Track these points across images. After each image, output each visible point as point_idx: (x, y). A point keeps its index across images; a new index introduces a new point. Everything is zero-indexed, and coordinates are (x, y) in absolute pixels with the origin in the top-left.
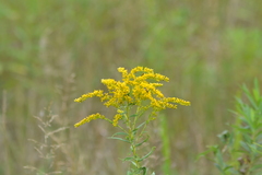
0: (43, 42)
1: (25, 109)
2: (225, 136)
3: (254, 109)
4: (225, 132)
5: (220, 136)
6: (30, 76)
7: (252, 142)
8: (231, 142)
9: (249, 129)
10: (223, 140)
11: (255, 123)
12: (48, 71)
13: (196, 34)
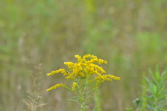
0: (21, 41)
1: (8, 83)
2: (138, 102)
3: (156, 84)
4: (137, 99)
5: (134, 102)
6: (12, 62)
7: (154, 106)
8: (141, 105)
9: (153, 98)
10: (136, 104)
11: (157, 94)
12: (24, 59)
13: (118, 36)
